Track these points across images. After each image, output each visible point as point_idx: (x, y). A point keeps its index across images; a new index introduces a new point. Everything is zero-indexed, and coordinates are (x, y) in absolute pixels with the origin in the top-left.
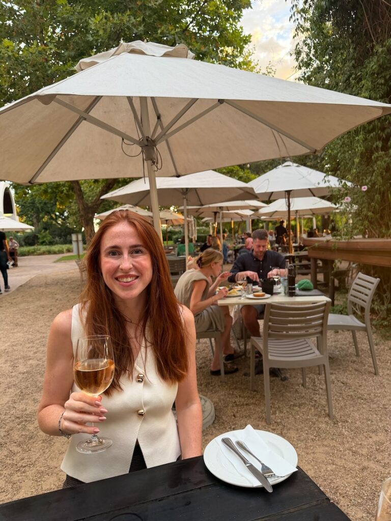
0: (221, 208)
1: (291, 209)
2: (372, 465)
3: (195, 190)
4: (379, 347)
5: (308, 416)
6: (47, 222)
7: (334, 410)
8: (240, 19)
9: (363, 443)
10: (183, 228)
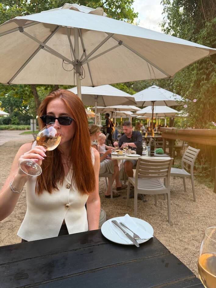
0: (116, 109)
1: (154, 112)
2: (190, 247)
3: (102, 96)
4: (197, 187)
5: (157, 221)
6: (17, 112)
7: (171, 218)
8: (132, 3)
9: (186, 236)
10: (94, 120)
